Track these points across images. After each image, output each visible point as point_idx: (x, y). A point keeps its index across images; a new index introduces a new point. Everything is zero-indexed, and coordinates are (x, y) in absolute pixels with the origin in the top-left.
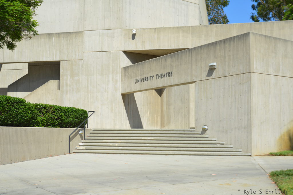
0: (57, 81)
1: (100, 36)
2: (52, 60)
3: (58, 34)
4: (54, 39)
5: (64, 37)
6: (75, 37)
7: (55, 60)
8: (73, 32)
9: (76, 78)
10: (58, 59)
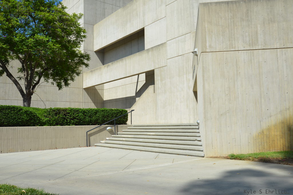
0: (153, 85)
1: (176, 43)
2: (150, 70)
3: (152, 48)
4: (150, 53)
5: (155, 50)
6: (162, 48)
7: (151, 69)
8: (160, 44)
9: (163, 82)
10: (153, 69)
